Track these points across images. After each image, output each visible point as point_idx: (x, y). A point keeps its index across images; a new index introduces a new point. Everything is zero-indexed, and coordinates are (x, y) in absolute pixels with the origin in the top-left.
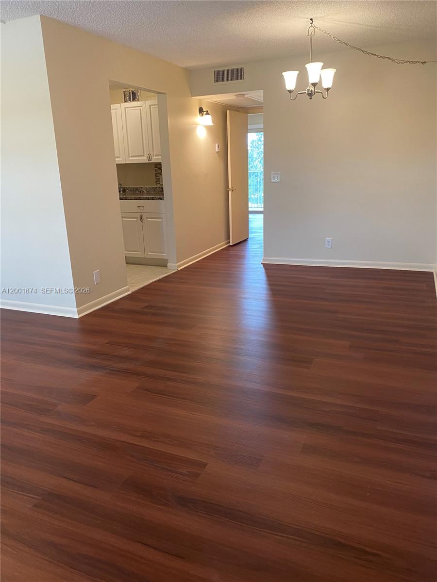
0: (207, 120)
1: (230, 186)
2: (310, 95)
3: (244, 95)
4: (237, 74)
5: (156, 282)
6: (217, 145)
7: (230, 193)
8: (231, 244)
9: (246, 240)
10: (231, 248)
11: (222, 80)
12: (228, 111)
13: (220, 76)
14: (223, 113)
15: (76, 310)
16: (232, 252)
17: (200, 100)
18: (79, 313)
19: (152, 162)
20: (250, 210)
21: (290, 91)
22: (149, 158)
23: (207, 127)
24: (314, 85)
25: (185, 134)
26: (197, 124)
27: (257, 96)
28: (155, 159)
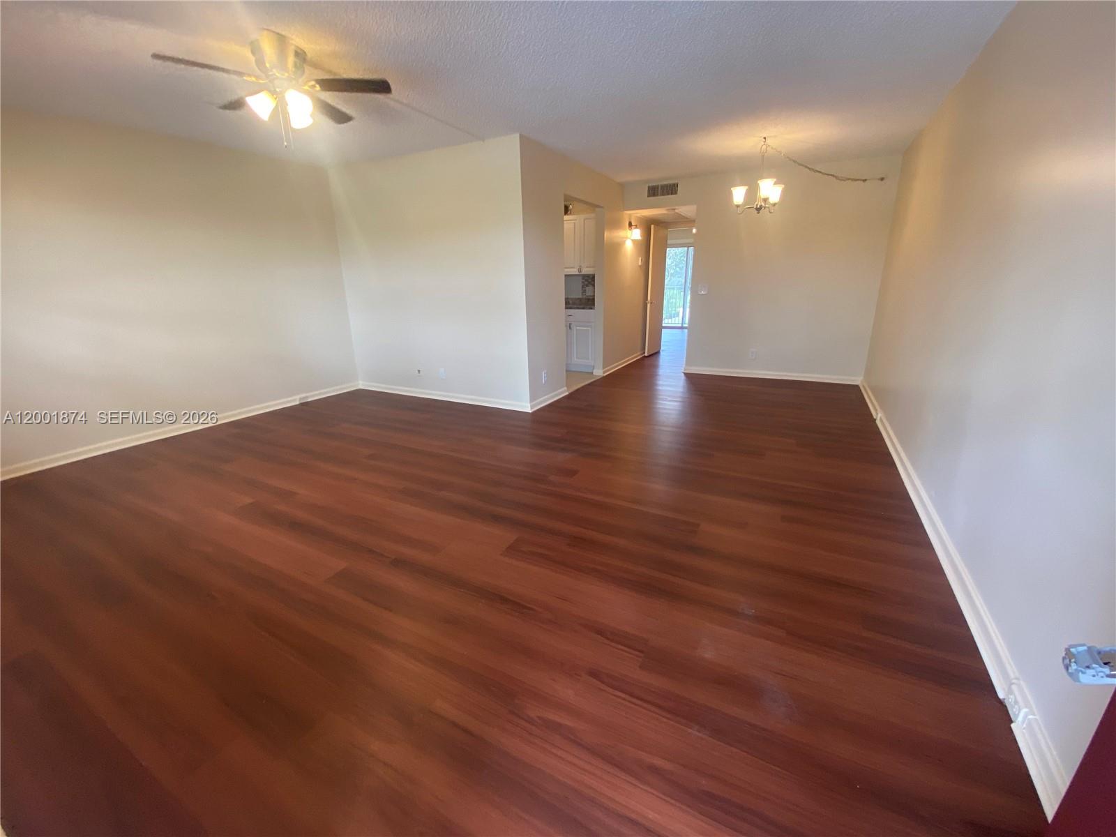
0: (636, 234)
1: (649, 298)
2: (758, 209)
3: (674, 209)
4: (671, 189)
5: (589, 385)
6: (640, 259)
7: (649, 305)
8: (646, 354)
9: (658, 353)
10: (646, 359)
11: (654, 195)
12: (652, 226)
13: (653, 191)
14: (648, 225)
15: (529, 405)
16: (647, 362)
17: (630, 215)
18: (532, 408)
19: (582, 273)
20: (663, 325)
21: (738, 206)
22: (580, 270)
23: (634, 241)
24: (765, 200)
25: (616, 247)
26: (627, 238)
27: (687, 210)
28: (586, 271)
